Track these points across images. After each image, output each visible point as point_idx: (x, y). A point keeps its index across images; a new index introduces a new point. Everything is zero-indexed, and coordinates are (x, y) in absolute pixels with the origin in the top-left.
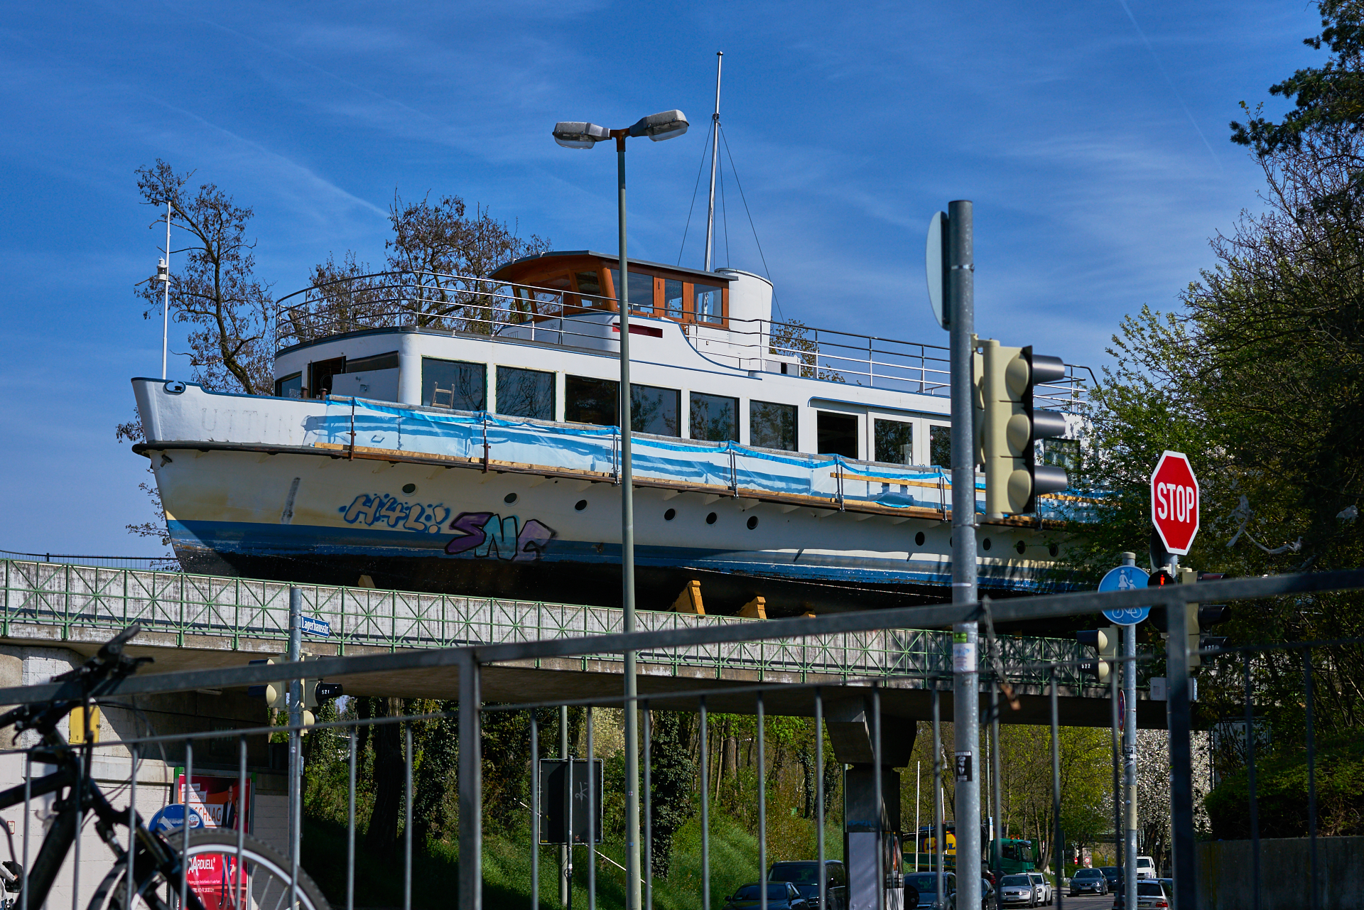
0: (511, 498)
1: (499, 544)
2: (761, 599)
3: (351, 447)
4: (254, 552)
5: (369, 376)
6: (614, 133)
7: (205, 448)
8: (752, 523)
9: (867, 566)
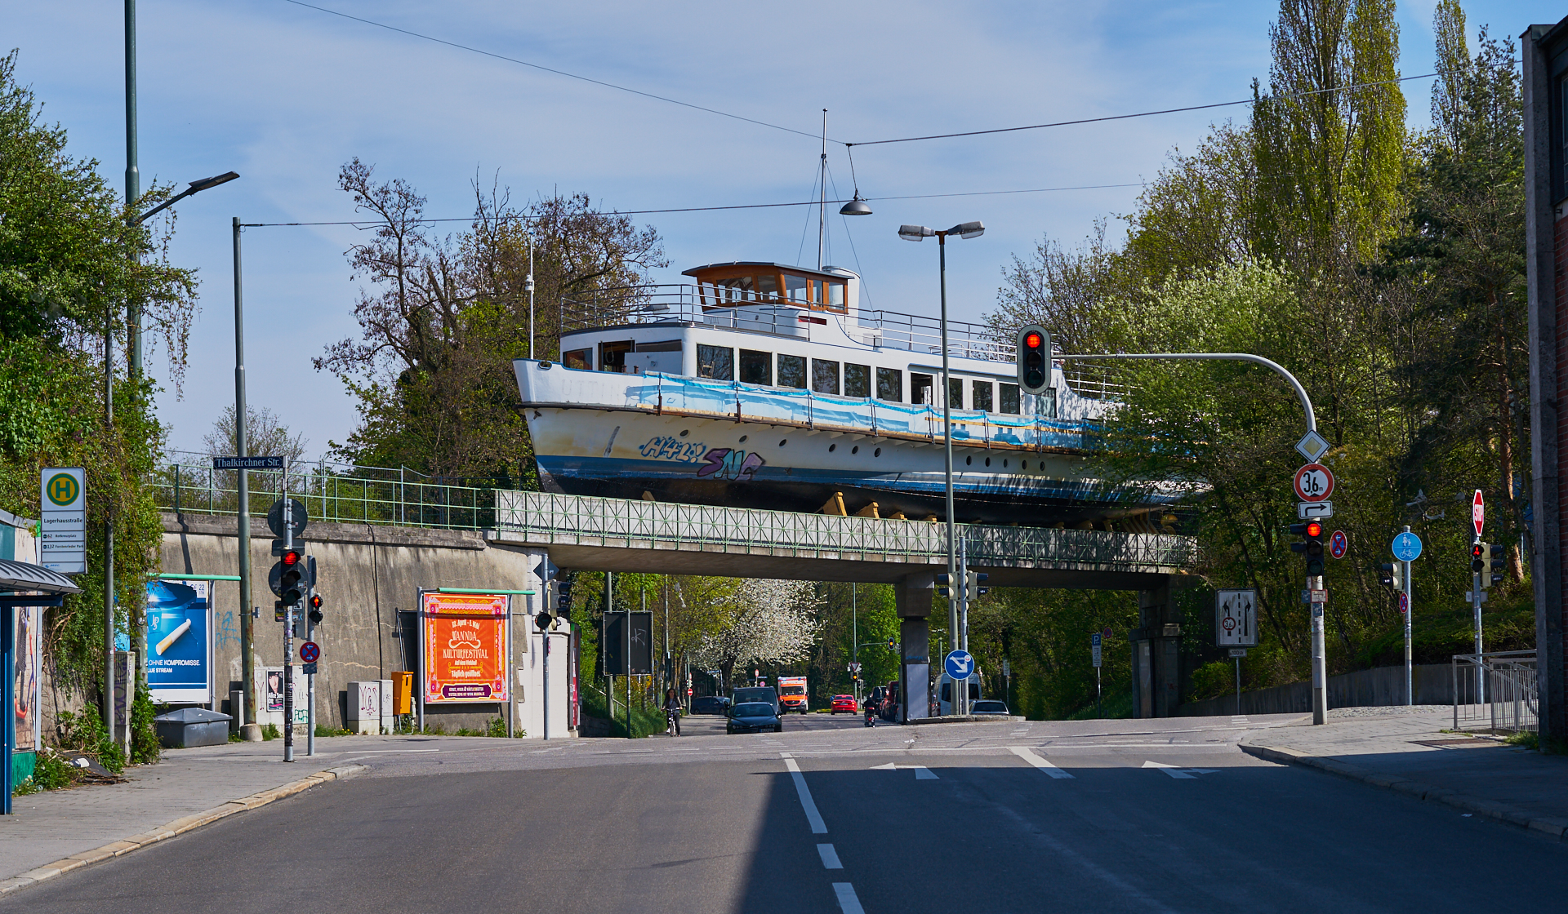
0: (743, 439)
1: (730, 470)
2: (876, 504)
3: (659, 406)
4: (586, 477)
5: (656, 356)
6: (937, 233)
7: (566, 407)
8: (877, 453)
9: (939, 480)
